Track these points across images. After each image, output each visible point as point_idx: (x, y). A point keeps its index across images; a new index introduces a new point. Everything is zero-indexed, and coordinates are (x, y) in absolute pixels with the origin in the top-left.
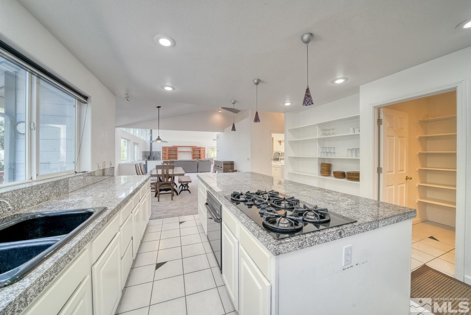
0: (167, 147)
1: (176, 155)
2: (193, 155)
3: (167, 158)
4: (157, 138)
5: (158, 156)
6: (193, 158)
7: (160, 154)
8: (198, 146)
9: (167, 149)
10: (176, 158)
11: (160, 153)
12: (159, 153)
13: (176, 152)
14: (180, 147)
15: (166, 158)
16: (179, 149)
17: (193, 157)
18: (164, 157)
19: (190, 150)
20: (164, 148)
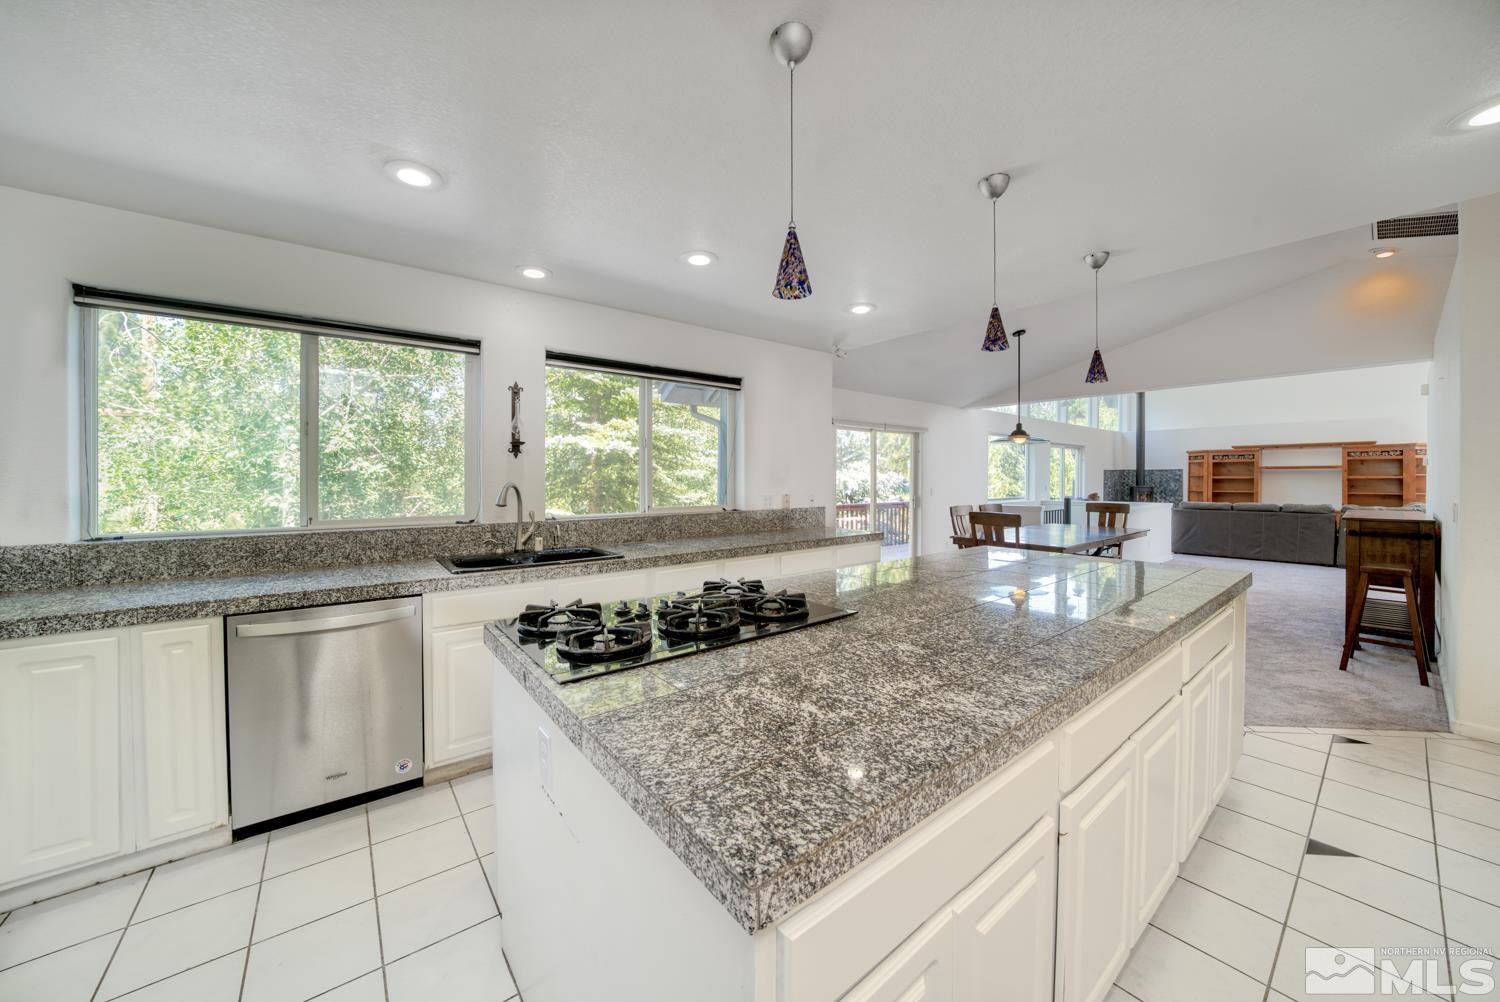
0: (1208, 452)
1: (1251, 481)
2: (1351, 484)
3: (1208, 491)
4: (1015, 429)
5: (1172, 485)
6: (1351, 498)
7: (1179, 481)
8: (1383, 438)
9: (1209, 461)
10: (1251, 496)
11: (1181, 476)
12: (1176, 475)
13: (1252, 472)
14: (1275, 451)
15: (1202, 493)
16: (1267, 460)
17: (1349, 496)
18: (1194, 489)
19: (1336, 459)
20: (1195, 457)
